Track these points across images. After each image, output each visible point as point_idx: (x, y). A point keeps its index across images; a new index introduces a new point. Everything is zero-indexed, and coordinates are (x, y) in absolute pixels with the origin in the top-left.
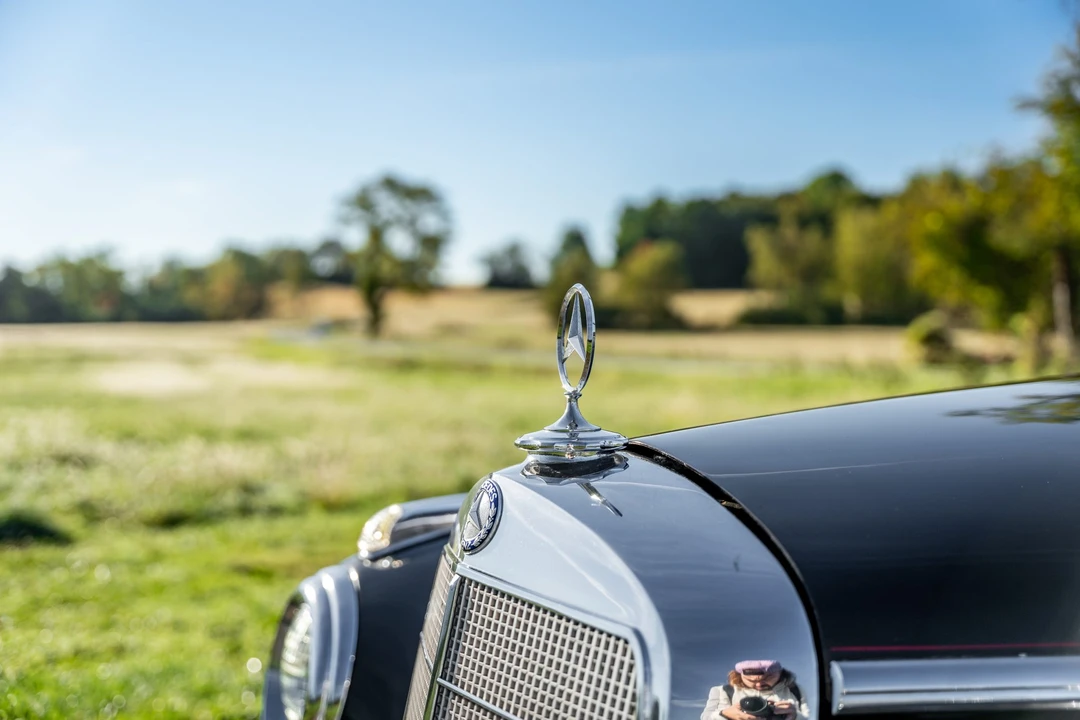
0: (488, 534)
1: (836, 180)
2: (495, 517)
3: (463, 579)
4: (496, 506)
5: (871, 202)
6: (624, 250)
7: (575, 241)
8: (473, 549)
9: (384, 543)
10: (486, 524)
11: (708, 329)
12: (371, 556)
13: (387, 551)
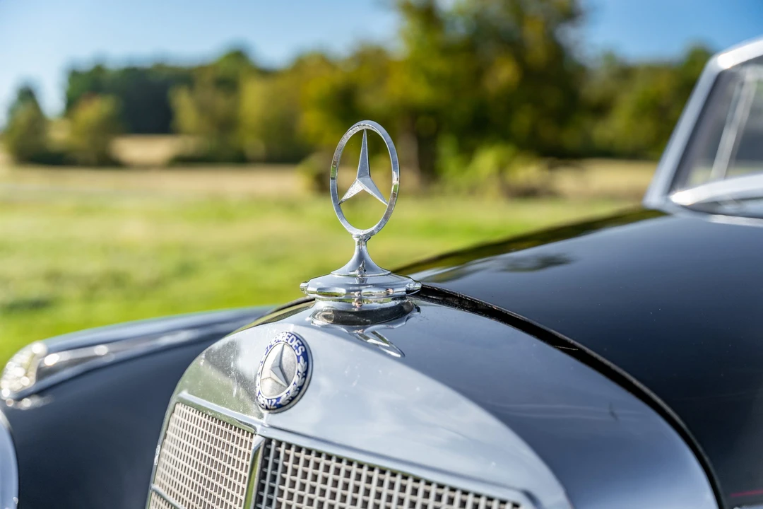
0: (299, 391)
1: (238, 56)
2: (306, 372)
3: (269, 441)
4: (306, 360)
5: (266, 74)
6: (72, 103)
7: (27, 95)
8: (279, 408)
9: (28, 382)
10: (296, 379)
11: (145, 167)
12: (16, 397)
13: (32, 391)
